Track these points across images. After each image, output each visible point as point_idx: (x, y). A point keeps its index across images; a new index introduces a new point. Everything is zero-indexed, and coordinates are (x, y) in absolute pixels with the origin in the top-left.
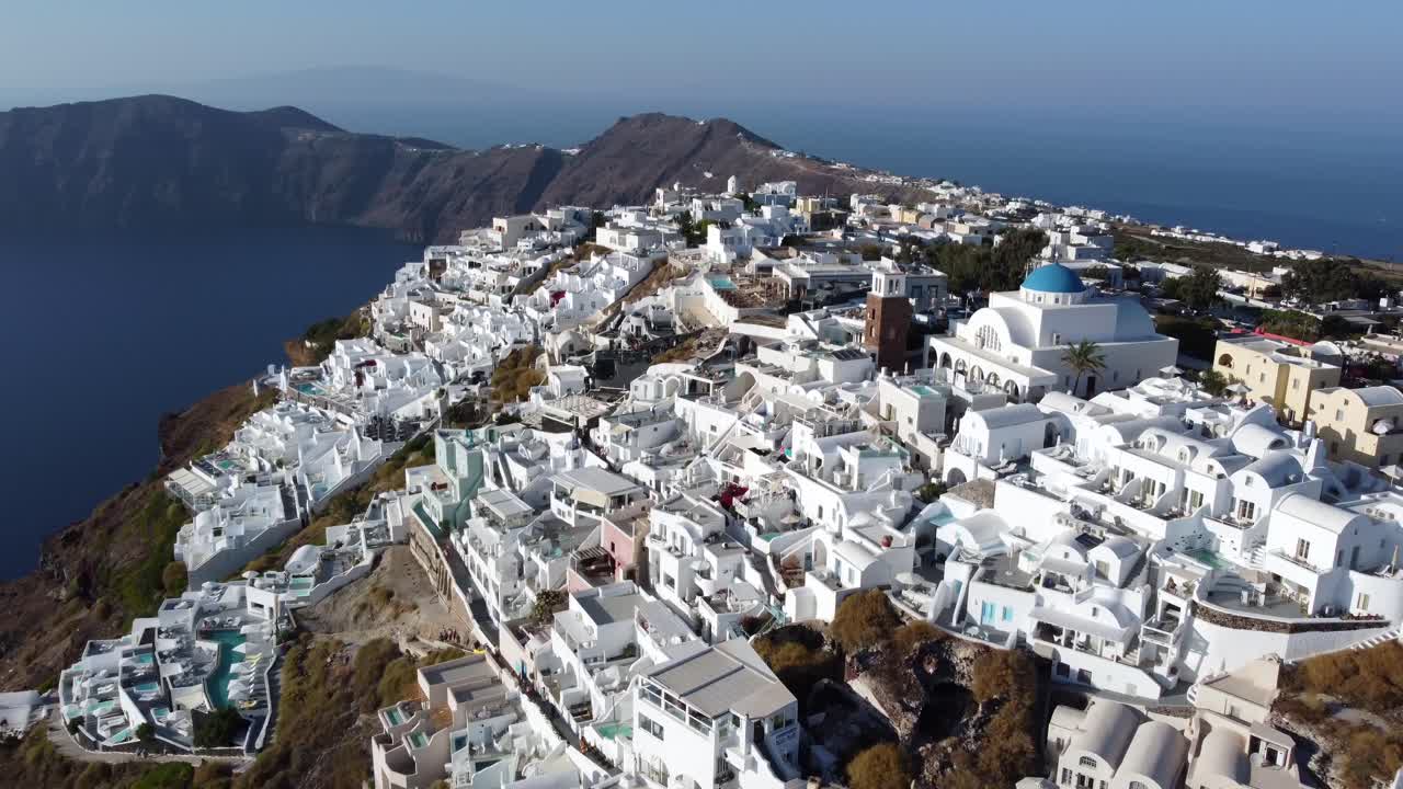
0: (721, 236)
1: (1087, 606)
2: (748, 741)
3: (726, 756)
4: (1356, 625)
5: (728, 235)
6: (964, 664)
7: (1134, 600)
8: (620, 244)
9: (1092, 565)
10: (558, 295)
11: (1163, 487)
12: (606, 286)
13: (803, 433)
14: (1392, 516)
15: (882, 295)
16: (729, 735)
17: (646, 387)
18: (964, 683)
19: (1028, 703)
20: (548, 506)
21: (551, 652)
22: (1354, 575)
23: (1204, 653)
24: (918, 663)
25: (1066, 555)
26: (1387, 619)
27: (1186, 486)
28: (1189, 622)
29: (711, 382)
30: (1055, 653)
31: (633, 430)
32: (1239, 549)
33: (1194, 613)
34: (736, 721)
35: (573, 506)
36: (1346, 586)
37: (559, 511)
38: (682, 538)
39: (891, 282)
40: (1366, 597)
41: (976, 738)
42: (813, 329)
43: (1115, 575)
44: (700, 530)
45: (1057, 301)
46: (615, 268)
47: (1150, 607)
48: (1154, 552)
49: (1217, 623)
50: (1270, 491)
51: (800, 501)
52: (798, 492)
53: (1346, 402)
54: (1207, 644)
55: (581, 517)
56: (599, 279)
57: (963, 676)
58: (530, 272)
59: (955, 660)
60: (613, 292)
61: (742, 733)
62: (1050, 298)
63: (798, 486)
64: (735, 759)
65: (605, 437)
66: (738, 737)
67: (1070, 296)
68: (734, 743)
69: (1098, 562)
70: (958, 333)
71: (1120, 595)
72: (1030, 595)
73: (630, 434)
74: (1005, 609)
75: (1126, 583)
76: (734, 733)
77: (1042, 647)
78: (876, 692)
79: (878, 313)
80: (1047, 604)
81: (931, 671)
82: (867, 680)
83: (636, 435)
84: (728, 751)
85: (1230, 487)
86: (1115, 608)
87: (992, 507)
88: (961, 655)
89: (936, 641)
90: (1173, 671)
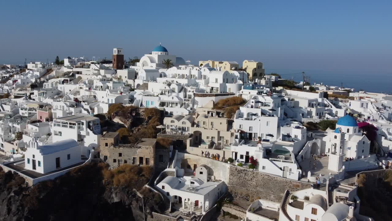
0: (69, 60)
1: (171, 97)
2: (86, 128)
3: (80, 133)
4: (228, 95)
5: (70, 60)
6: (142, 112)
7: (181, 95)
8: (36, 68)
9: (171, 89)
10: (15, 81)
11: (187, 75)
12: (32, 77)
13: (97, 82)
14: (234, 74)
15: (116, 54)
16: (81, 128)
17: (48, 84)
18: (143, 117)
19: (158, 117)
20: (18, 113)
21: (23, 141)
22: (227, 84)
23: (198, 104)
24: (131, 113)
25: (165, 88)
26: (234, 93)
27: (192, 74)
28: (194, 98)
29: (69, 79)
30: (164, 109)
31: (45, 91)
32: (204, 85)
33: (195, 96)
34: (83, 124)
35: (27, 110)
36: (226, 87)
37: (23, 114)
38: (63, 106)
39: (119, 50)
40: (230, 89)
41: (146, 125)
42: (98, 67)
43: (176, 91)
44: (68, 104)
45: (161, 54)
46: (34, 72)
47: (185, 97)
48: (185, 86)
49: (200, 97)
50: (209, 71)
51: (97, 98)
52: (96, 95)
53: (226, 64)
54: (198, 102)
55: (30, 113)
56: (29, 76)
57: (142, 116)
58: (4, 78)
59: (140, 112)
60: (34, 78)
61: (84, 126)
62: (160, 53)
63: (96, 94)
64: (83, 133)
65: (36, 95)
66: (83, 128)
67: (164, 53)
68: (83, 130)
69: (173, 88)
70: (137, 65)
71: (178, 94)
72: (158, 97)
73: (44, 93)
74: (152, 102)
75: (180, 92)
76: (82, 127)
77: (161, 108)
78: (120, 119)
79: (116, 59)
80: (162, 99)
81: (134, 115)
82: (118, 117)
83: (46, 93)
84: (81, 132)
85: (201, 72)
86: (178, 97)
87: (148, 89)
88: (142, 111)
89: (135, 109)
90: (191, 109)
